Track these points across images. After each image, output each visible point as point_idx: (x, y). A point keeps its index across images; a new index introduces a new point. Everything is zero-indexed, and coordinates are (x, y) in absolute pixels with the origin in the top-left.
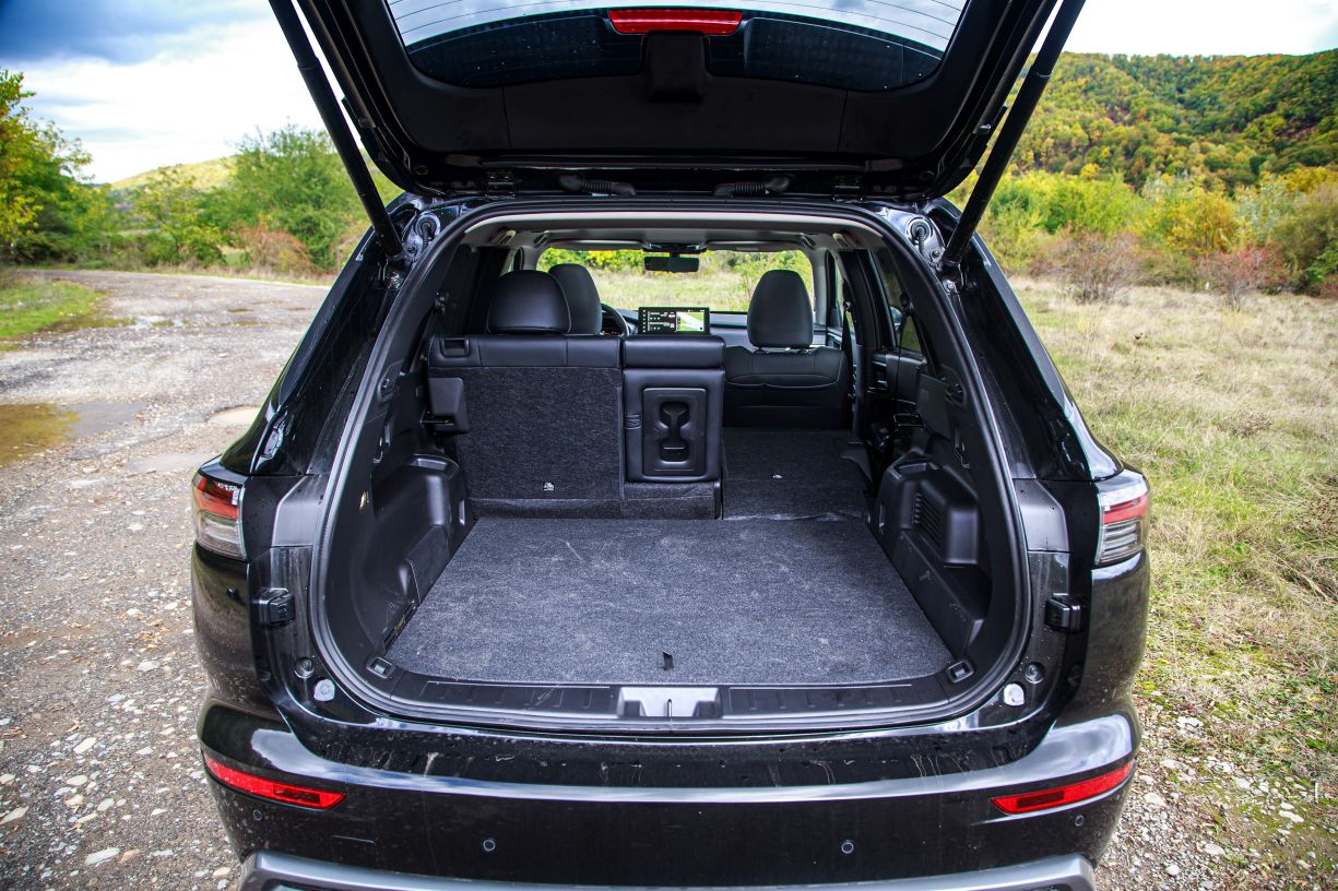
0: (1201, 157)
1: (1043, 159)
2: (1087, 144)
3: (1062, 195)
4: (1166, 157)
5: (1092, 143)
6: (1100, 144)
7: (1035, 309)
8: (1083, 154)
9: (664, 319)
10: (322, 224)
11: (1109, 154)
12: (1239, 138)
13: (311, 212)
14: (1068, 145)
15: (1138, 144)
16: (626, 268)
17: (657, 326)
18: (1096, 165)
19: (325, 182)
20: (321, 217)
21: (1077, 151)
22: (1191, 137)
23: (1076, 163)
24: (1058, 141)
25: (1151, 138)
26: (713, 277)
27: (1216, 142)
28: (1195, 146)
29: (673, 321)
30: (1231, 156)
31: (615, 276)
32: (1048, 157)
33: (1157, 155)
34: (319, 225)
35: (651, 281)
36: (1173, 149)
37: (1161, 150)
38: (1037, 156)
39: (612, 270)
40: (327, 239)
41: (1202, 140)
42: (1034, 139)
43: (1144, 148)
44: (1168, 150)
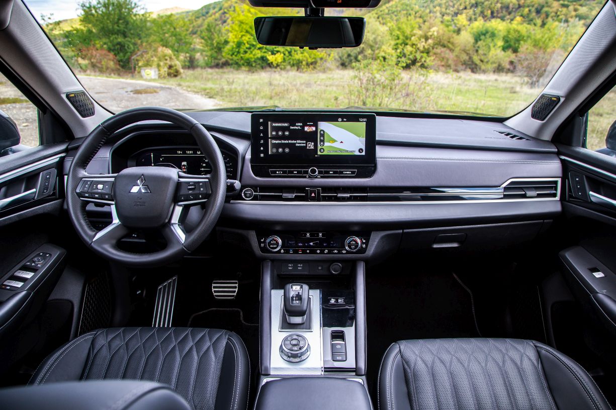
0: (573, 13)
1: (495, 15)
2: (517, 6)
3: (509, 32)
4: (556, 13)
5: (520, 6)
6: (524, 7)
7: (509, 91)
8: (515, 12)
9: (295, 135)
10: (126, 46)
11: (528, 12)
12: (593, 3)
13: (120, 39)
14: (508, 7)
15: (543, 7)
16: (288, 67)
17: (283, 146)
18: (521, 18)
19: (127, 23)
20: (126, 42)
21: (512, 11)
22: (569, 4)
23: (511, 16)
24: (503, 5)
25: (549, 4)
26: (334, 72)
27: (581, 5)
28: (571, 8)
29: (312, 137)
30: (589, 13)
31: (283, 72)
32: (498, 13)
33: (551, 13)
34: (124, 46)
35: (301, 74)
36: (560, 9)
37: (554, 10)
38: (492, 13)
39: (281, 69)
40: (129, 54)
41: (575, 5)
42: (491, 4)
43: (545, 9)
44: (558, 10)
